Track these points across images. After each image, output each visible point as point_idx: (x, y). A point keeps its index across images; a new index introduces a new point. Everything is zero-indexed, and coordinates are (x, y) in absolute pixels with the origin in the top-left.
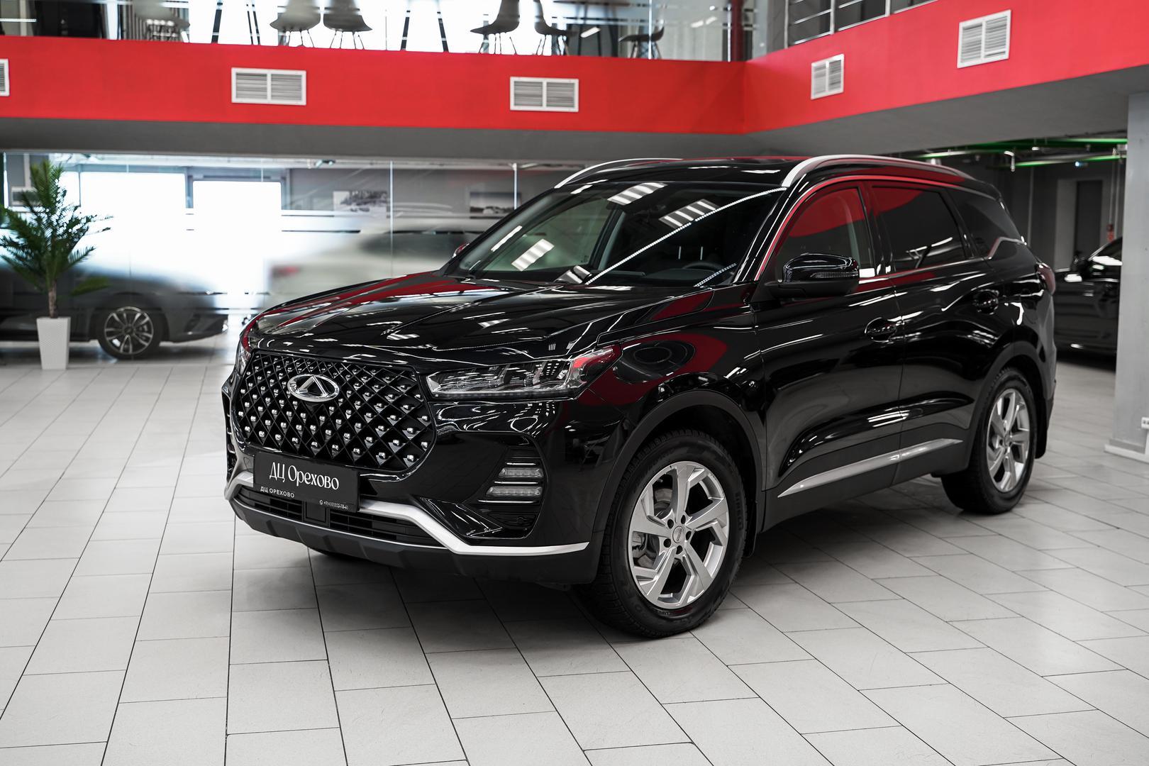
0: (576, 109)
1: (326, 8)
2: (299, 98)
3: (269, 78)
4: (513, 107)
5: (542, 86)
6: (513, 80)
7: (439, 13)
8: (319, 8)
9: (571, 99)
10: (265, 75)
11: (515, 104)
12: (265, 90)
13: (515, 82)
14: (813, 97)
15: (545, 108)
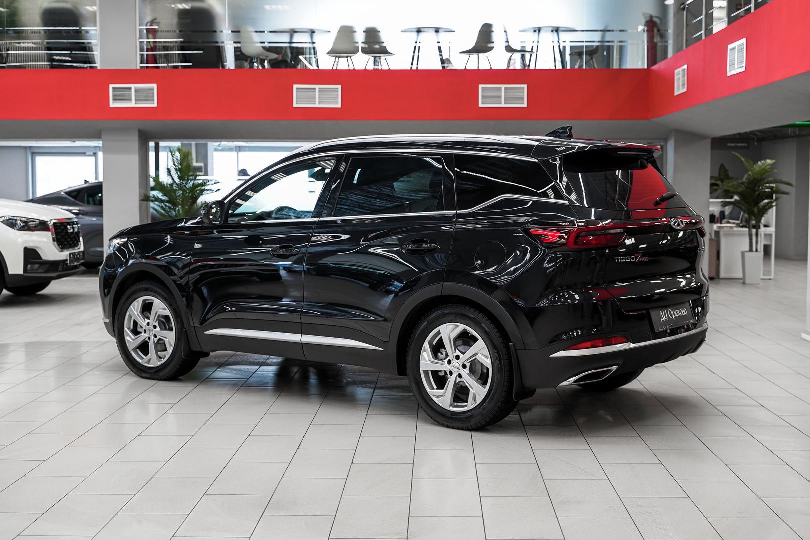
0: (525, 106)
1: (363, 43)
2: (337, 103)
3: (317, 91)
4: (481, 105)
5: (501, 90)
6: (481, 86)
7: (439, 43)
8: (358, 43)
9: (523, 99)
10: (315, 89)
11: (483, 103)
12: (315, 98)
13: (483, 88)
14: (676, 93)
15: (503, 105)
